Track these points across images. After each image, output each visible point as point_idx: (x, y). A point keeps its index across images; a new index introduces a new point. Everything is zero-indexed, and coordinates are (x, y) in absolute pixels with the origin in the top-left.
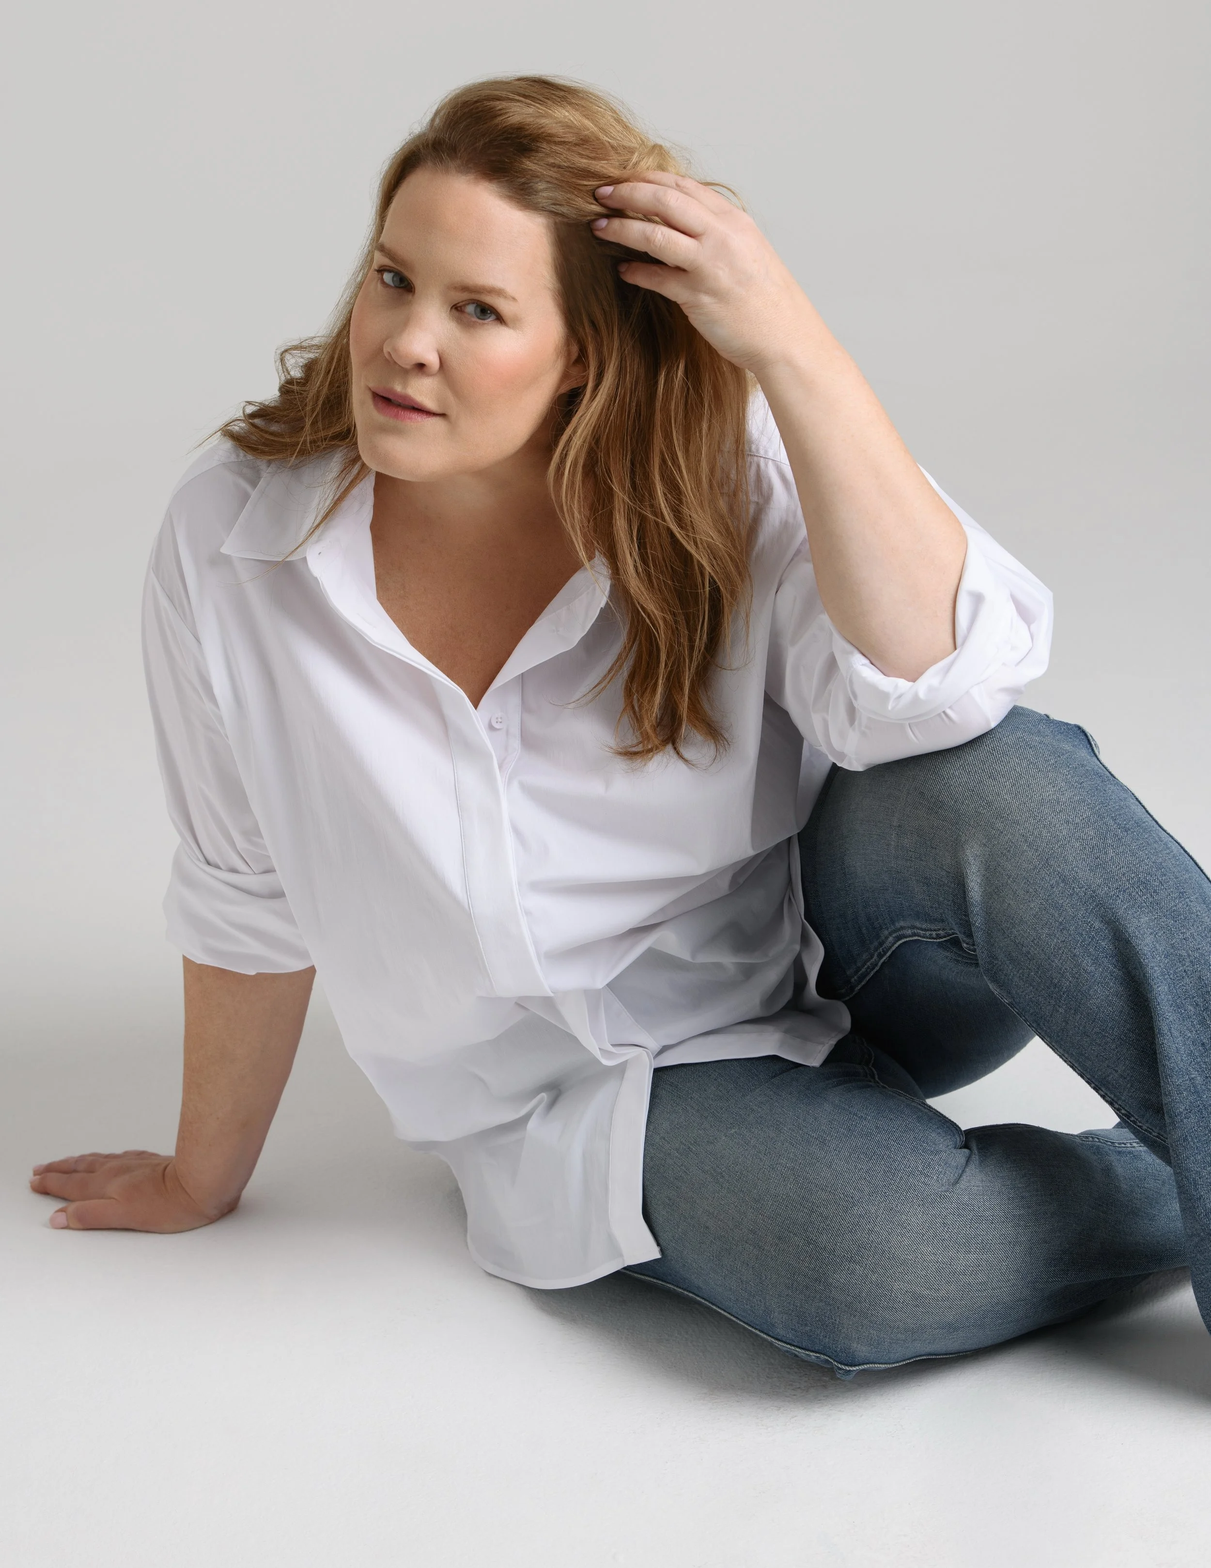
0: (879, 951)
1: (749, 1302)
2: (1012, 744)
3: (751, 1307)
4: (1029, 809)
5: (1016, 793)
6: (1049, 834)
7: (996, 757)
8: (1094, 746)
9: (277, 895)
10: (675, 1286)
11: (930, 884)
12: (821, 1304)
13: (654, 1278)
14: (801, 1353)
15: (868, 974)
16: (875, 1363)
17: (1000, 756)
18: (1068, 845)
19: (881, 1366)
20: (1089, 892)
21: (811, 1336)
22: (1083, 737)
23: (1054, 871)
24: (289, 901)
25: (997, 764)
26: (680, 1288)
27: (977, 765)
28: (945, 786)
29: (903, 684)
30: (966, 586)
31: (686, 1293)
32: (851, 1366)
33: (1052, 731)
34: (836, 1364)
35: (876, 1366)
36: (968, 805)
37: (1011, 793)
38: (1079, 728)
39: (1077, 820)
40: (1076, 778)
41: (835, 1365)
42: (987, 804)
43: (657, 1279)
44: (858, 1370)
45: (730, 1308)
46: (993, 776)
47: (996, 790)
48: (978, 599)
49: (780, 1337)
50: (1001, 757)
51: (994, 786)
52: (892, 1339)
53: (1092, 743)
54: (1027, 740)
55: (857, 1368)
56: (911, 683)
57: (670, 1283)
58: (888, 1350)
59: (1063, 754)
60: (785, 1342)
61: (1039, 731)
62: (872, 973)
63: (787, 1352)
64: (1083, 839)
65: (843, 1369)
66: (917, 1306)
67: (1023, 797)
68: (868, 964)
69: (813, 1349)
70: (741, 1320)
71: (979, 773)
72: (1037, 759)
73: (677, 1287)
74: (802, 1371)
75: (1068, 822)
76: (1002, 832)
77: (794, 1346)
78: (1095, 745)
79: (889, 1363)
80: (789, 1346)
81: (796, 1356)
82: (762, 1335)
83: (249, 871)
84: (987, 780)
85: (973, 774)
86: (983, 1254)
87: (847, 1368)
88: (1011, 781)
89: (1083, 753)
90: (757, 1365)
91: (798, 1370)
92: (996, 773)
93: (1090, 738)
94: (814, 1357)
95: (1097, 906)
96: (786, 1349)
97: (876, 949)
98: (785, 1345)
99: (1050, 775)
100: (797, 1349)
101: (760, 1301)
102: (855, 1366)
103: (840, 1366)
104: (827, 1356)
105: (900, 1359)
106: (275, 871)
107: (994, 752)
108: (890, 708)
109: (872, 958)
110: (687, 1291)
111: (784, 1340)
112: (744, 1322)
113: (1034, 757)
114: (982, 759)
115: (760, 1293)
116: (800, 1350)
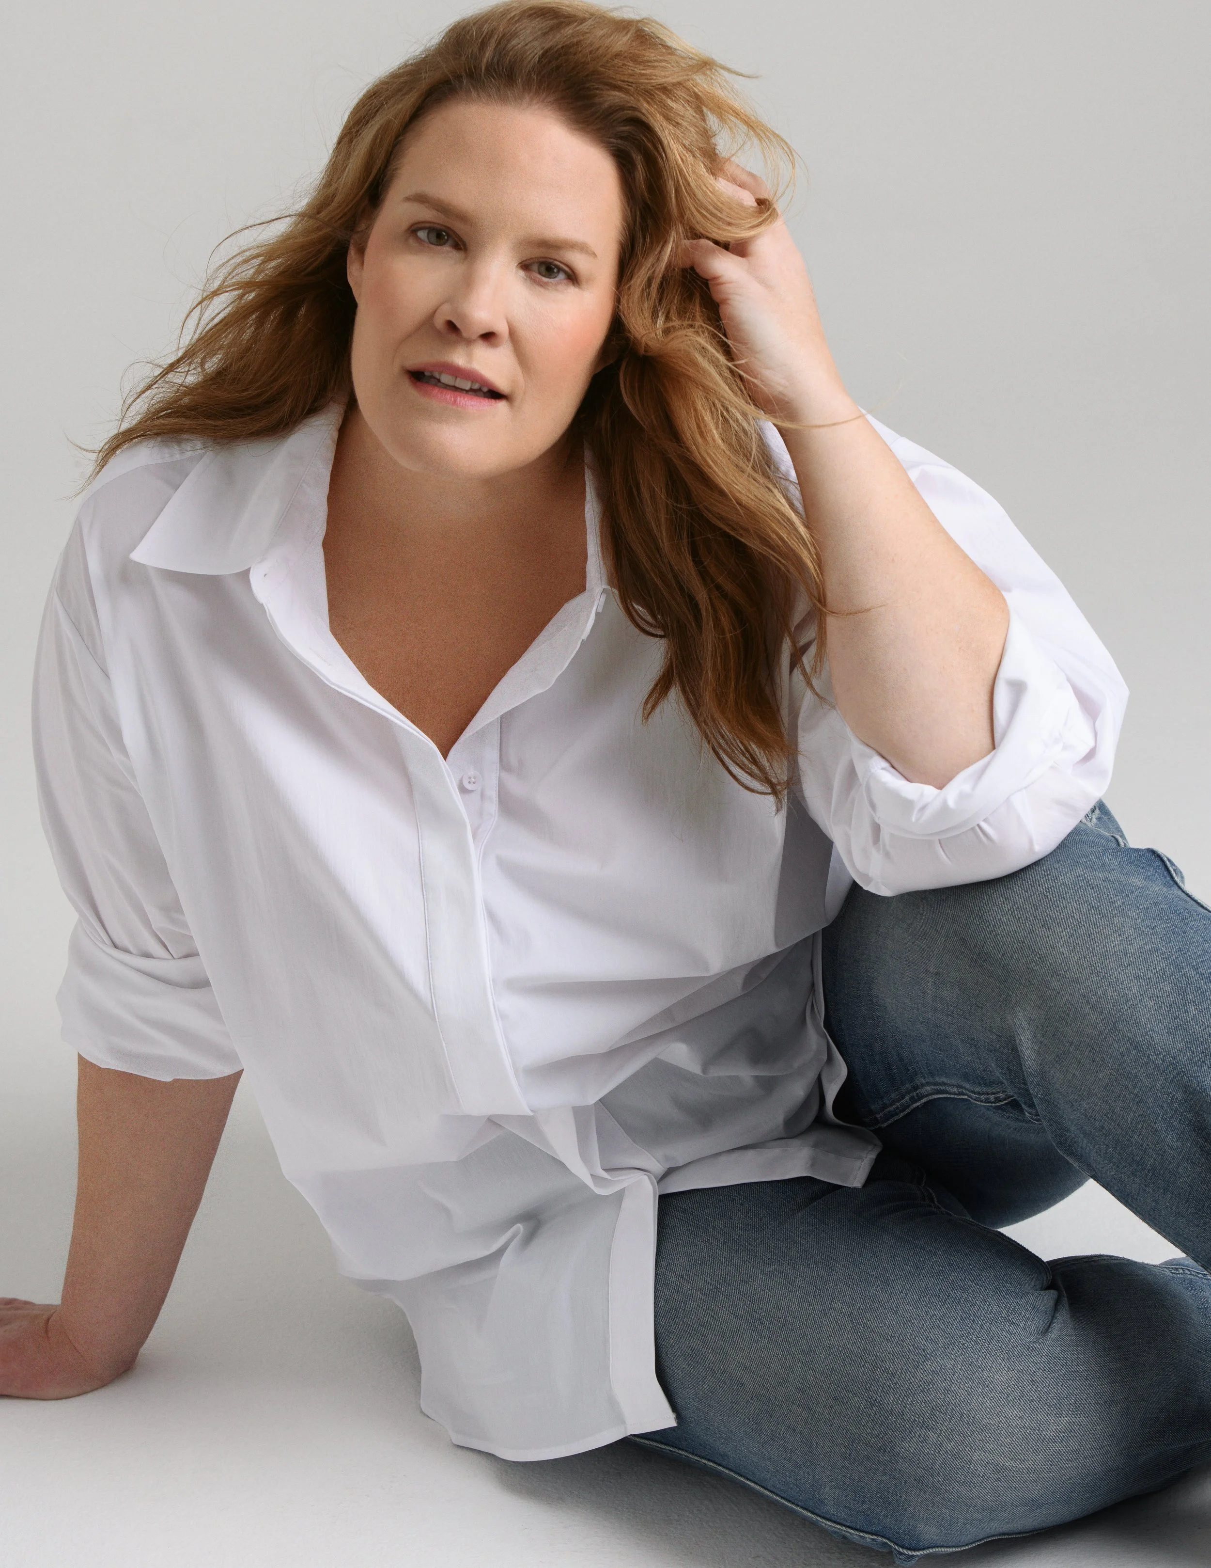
0: (911, 1095)
1: (793, 1474)
2: (1070, 884)
3: (796, 1480)
4: (1091, 964)
5: (1074, 946)
6: (1115, 994)
7: (1051, 900)
8: (1173, 872)
9: (201, 984)
10: (690, 1453)
11: (979, 1047)
12: (884, 1478)
13: (662, 1443)
14: (854, 1535)
15: (897, 1114)
16: (942, 1547)
17: (1055, 899)
18: (1139, 1005)
19: (948, 1550)
20: (1169, 1059)
21: (868, 1515)
22: (1159, 863)
23: (1124, 1036)
24: (215, 993)
25: (1052, 909)
26: (696, 1455)
27: (1028, 910)
28: (991, 934)
29: (929, 791)
30: (1004, 674)
31: (703, 1461)
32: (914, 1550)
33: (1120, 862)
34: (897, 1548)
35: (943, 1550)
36: (1018, 960)
37: (1069, 946)
38: (1153, 852)
39: (1150, 974)
40: (1148, 922)
41: (895, 1549)
42: (1041, 959)
43: (666, 1444)
44: (921, 1555)
45: (765, 1481)
46: (1047, 924)
47: (1051, 942)
48: (1018, 688)
49: (828, 1516)
50: (1056, 901)
51: (1048, 937)
52: (967, 1519)
53: (1171, 868)
54: (1089, 878)
55: (922, 1552)
56: (939, 791)
57: (683, 1450)
58: (961, 1532)
59: (1132, 892)
60: (835, 1522)
61: (1104, 865)
62: (902, 1115)
63: (835, 1532)
64: (1158, 997)
65: (905, 1554)
66: (999, 1480)
67: (1082, 949)
68: (898, 1104)
69: (869, 1530)
70: (777, 1495)
71: (1030, 921)
72: (1099, 902)
73: (693, 1454)
74: (845, 1556)
75: (1138, 977)
76: (1059, 993)
77: (845, 1526)
78: (1175, 870)
79: (957, 1547)
80: (838, 1526)
81: (844, 1537)
82: (805, 1512)
83: (165, 954)
84: (1040, 930)
85: (1024, 922)
86: (1075, 1417)
87: (910, 1553)
88: (1069, 930)
89: (1157, 888)
90: (790, 1550)
91: (841, 1554)
92: (1050, 921)
93: (1168, 863)
94: (868, 1540)
95: (1178, 1074)
96: (835, 1529)
97: (908, 1092)
98: (834, 1525)
99: (1116, 920)
100: (850, 1531)
101: (808, 1473)
102: (919, 1550)
103: (901, 1550)
104: (885, 1538)
105: (971, 1541)
106: (198, 955)
107: (1048, 894)
108: (914, 819)
109: (903, 1098)
110: (706, 1459)
111: (833, 1519)
112: (782, 1497)
113: (1096, 900)
114: (1034, 903)
115: (808, 1463)
116: (853, 1532)
